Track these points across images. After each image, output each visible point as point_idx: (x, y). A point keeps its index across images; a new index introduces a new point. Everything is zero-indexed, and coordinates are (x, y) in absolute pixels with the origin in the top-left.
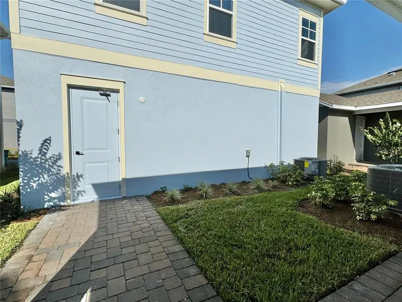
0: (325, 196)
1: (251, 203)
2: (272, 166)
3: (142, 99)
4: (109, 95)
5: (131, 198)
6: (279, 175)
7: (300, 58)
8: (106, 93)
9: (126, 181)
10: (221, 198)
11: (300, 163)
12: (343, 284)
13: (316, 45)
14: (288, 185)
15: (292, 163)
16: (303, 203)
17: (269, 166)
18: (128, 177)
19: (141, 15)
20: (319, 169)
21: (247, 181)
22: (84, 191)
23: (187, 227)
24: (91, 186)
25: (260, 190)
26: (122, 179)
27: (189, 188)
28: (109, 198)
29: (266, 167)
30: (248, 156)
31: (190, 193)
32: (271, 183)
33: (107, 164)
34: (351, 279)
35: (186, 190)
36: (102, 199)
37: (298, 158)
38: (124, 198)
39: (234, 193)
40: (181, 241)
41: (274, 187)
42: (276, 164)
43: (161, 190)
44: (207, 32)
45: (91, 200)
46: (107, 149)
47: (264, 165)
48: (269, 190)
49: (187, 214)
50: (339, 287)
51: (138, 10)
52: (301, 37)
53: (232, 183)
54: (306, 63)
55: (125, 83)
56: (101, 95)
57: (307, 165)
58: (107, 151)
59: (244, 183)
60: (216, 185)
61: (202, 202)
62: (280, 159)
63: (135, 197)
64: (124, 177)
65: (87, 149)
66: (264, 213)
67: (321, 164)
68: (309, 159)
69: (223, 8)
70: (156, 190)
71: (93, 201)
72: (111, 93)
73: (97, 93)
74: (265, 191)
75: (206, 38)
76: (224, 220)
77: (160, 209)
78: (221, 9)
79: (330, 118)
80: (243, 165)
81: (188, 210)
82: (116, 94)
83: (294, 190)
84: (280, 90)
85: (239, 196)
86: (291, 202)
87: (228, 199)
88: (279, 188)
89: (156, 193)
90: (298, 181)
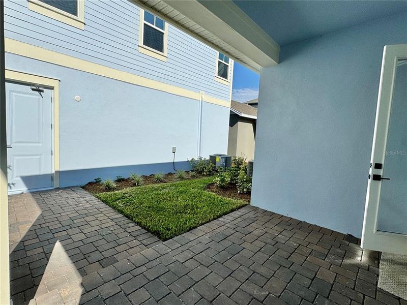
0: (223, 180)
1: (173, 188)
2: (193, 160)
3: (77, 97)
4: (42, 91)
5: (65, 188)
6: (197, 168)
7: (217, 76)
8: (38, 89)
9: (60, 173)
10: (150, 185)
11: (213, 158)
12: (215, 219)
13: (229, 67)
14: (204, 175)
15: (208, 158)
16: (209, 186)
17: (191, 161)
18: (61, 170)
19: (78, 20)
20: (226, 163)
21: (172, 172)
22: (13, 184)
23: (124, 204)
24: (19, 179)
25: (181, 178)
26: (56, 172)
27: (121, 179)
28: (41, 190)
29: (188, 161)
30: (174, 152)
31: (123, 183)
32: (191, 174)
33: (38, 157)
34: (221, 216)
35: (119, 181)
36: (32, 191)
37: (212, 154)
38: (58, 189)
39: (161, 181)
40: (121, 212)
41: (193, 176)
42: (196, 160)
43: (95, 181)
44: (142, 44)
45: (20, 192)
46: (38, 143)
47: (187, 160)
48: (189, 179)
49: (123, 196)
50: (212, 220)
51: (75, 14)
52: (218, 60)
53: (160, 174)
54: (221, 80)
55: (60, 81)
56: (33, 90)
57: (217, 160)
58: (39, 144)
59: (170, 174)
60: (146, 177)
61: (134, 188)
62: (200, 155)
63: (69, 187)
64: (58, 169)
65: (16, 142)
66: (182, 192)
67: (227, 160)
68: (220, 155)
69: (156, 26)
70: (90, 181)
71: (22, 193)
72: (44, 90)
73: (29, 88)
74: (185, 179)
75: (141, 50)
76: (153, 198)
77: (98, 195)
78: (154, 27)
79: (240, 124)
80: (170, 160)
81: (124, 194)
82: (50, 90)
83: (206, 178)
84: (201, 100)
85: (165, 184)
86: (202, 186)
87: (156, 186)
88: (197, 177)
89: (90, 183)
90: (210, 172)
